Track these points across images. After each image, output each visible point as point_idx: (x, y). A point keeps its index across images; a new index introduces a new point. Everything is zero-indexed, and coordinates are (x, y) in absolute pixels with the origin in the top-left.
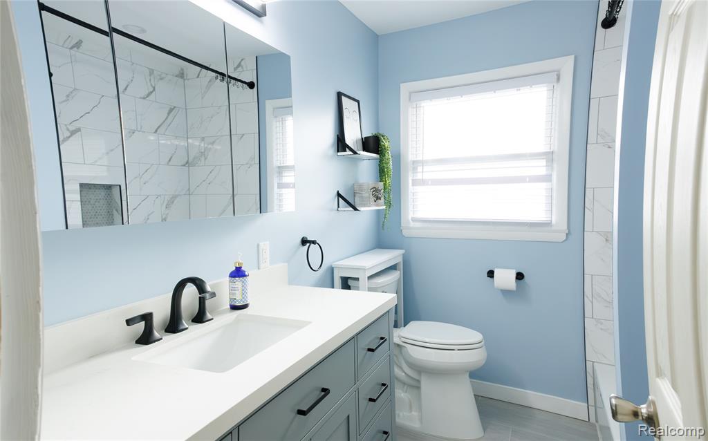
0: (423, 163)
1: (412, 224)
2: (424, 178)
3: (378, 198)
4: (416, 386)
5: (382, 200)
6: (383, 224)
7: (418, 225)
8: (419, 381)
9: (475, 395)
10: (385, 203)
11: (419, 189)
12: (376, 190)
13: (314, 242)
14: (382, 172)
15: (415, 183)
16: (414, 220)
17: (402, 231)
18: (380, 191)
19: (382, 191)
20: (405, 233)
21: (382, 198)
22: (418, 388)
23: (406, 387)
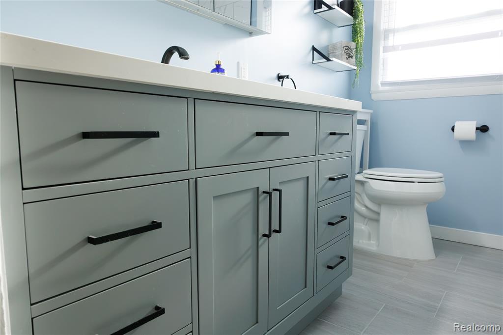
0: (394, 31)
1: (381, 88)
2: (394, 45)
3: (350, 56)
4: (375, 219)
5: (354, 59)
6: (354, 83)
7: (387, 88)
8: (378, 214)
9: (432, 238)
10: (356, 64)
11: (390, 55)
12: (348, 49)
13: (287, 77)
14: (355, 32)
15: (386, 49)
16: (383, 84)
17: (371, 94)
18: (352, 50)
19: (354, 50)
20: (374, 96)
21: (354, 57)
22: (377, 221)
23: (367, 219)
